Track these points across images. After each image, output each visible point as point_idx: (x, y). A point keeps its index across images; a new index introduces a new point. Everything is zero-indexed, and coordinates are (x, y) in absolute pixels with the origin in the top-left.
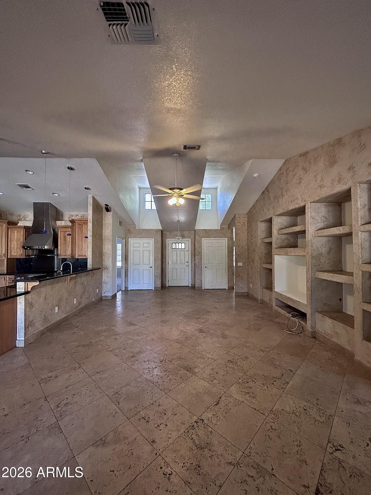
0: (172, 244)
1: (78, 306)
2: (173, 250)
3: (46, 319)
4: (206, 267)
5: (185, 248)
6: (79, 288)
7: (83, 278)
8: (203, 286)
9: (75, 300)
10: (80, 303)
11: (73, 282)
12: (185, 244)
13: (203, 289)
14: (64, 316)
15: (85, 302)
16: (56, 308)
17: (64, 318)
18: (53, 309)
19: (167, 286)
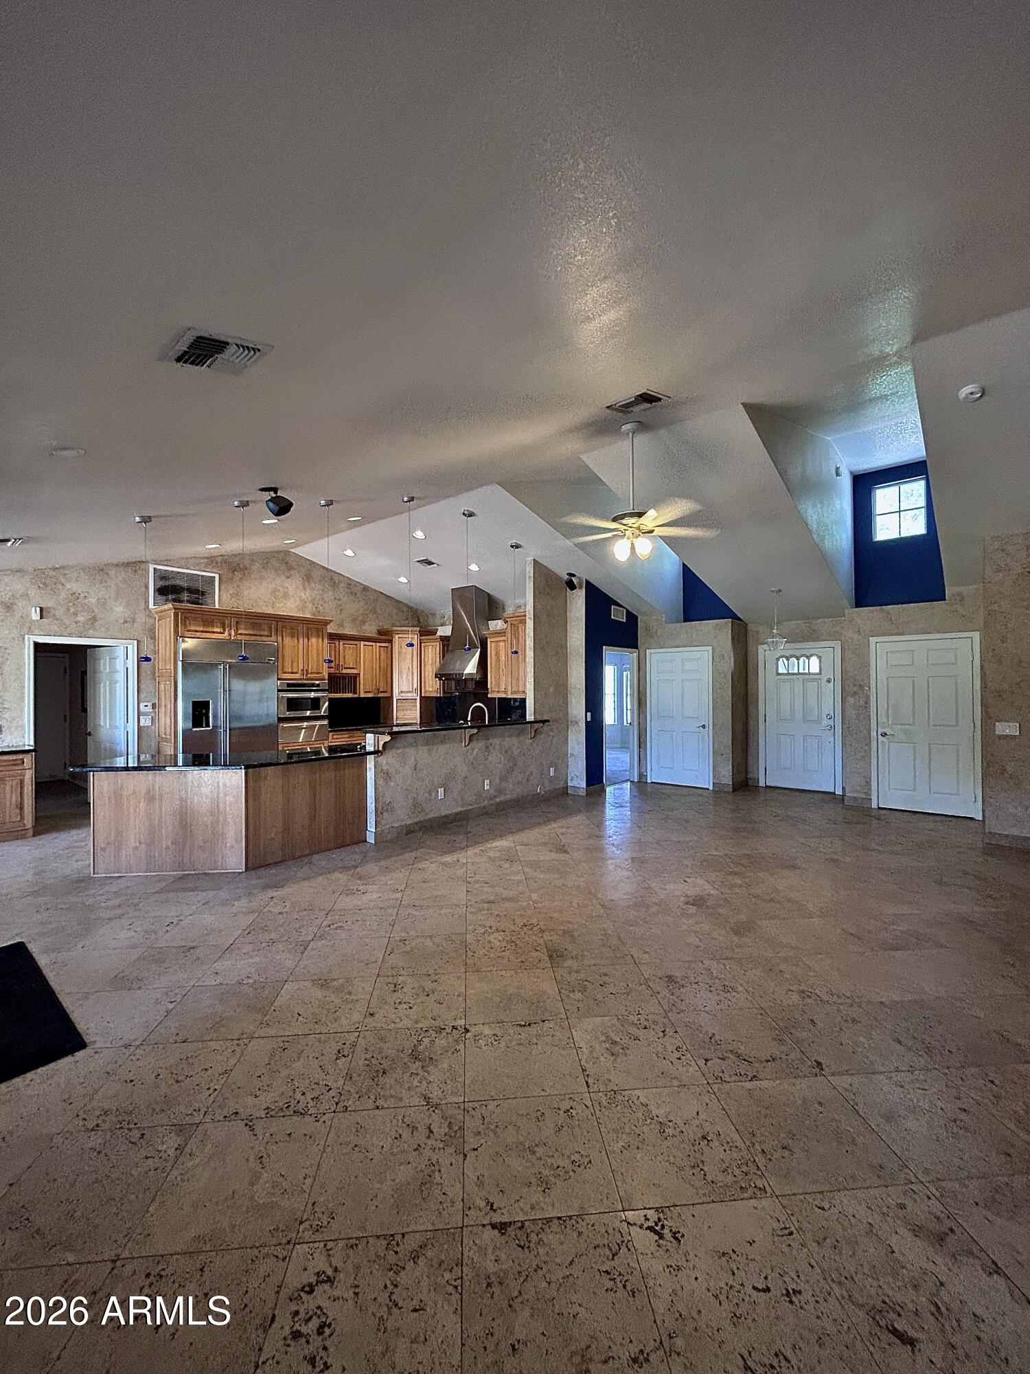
0: (778, 659)
1: (495, 797)
2: (779, 677)
3: (416, 806)
4: (884, 735)
5: (820, 673)
6: (496, 760)
7: (505, 741)
8: (874, 797)
9: (487, 782)
10: (500, 791)
11: (478, 745)
12: (820, 657)
13: (874, 805)
14: (460, 809)
15: (513, 790)
16: (441, 791)
17: (457, 814)
18: (432, 790)
19: (762, 784)
